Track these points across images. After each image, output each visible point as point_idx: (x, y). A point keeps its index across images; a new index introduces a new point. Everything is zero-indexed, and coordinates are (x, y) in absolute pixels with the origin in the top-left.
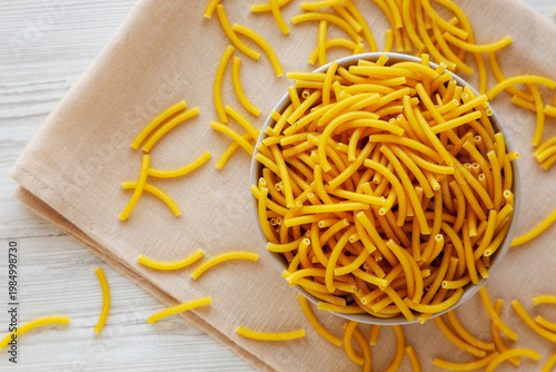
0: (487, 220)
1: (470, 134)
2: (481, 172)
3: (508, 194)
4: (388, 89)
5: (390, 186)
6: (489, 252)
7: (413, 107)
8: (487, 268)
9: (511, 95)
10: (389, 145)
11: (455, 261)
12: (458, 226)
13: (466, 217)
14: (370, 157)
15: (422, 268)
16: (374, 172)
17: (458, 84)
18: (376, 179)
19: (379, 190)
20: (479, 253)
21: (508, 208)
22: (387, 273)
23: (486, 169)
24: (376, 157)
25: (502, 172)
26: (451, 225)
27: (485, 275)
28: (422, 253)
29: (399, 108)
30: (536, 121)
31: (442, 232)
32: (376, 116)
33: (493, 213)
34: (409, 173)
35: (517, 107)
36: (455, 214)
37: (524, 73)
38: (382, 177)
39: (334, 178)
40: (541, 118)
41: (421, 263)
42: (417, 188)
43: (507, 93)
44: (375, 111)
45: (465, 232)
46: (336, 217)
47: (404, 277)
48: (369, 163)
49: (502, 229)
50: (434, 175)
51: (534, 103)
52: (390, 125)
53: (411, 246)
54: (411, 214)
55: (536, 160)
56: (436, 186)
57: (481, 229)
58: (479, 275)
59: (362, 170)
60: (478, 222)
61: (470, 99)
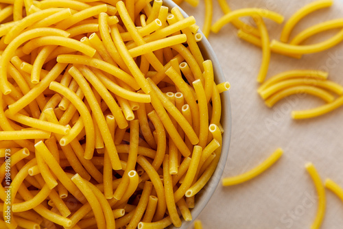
0: (191, 156)
1: (175, 60)
2: (185, 102)
3: (214, 128)
4: (82, 5)
5: (77, 114)
6: (191, 192)
7: (110, 26)
8: (191, 210)
9: (237, 28)
10: (79, 67)
11: (153, 200)
12: (158, 162)
13: (167, 152)
14: (58, 80)
15: (114, 207)
16: (62, 97)
17: (164, 4)
18: (62, 105)
19: (65, 118)
20: (180, 192)
21: (215, 144)
22: (73, 212)
23: (191, 100)
24: (65, 80)
25: (211, 103)
26: (151, 160)
27: (187, 217)
28: (114, 190)
29: (93, 26)
30: (261, 57)
31: (138, 167)
32: (67, 34)
33: (197, 149)
34: (101, 101)
35: (244, 42)
36: (155, 148)
37: (251, 6)
38: (69, 103)
39: (16, 100)
40: (266, 53)
41: (113, 202)
42: (109, 117)
43: (233, 26)
44: (67, 29)
45: (165, 169)
46: (17, 146)
47: (94, 217)
48: (55, 86)
49: (209, 166)
50: (129, 102)
51: (259, 38)
52: (81, 45)
53: (102, 182)
54: (100, 146)
55: (259, 96)
56: (129, 115)
57: (184, 166)
58: (181, 217)
59: (48, 94)
60: (182, 159)
61: (177, 20)
